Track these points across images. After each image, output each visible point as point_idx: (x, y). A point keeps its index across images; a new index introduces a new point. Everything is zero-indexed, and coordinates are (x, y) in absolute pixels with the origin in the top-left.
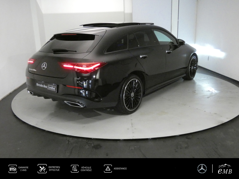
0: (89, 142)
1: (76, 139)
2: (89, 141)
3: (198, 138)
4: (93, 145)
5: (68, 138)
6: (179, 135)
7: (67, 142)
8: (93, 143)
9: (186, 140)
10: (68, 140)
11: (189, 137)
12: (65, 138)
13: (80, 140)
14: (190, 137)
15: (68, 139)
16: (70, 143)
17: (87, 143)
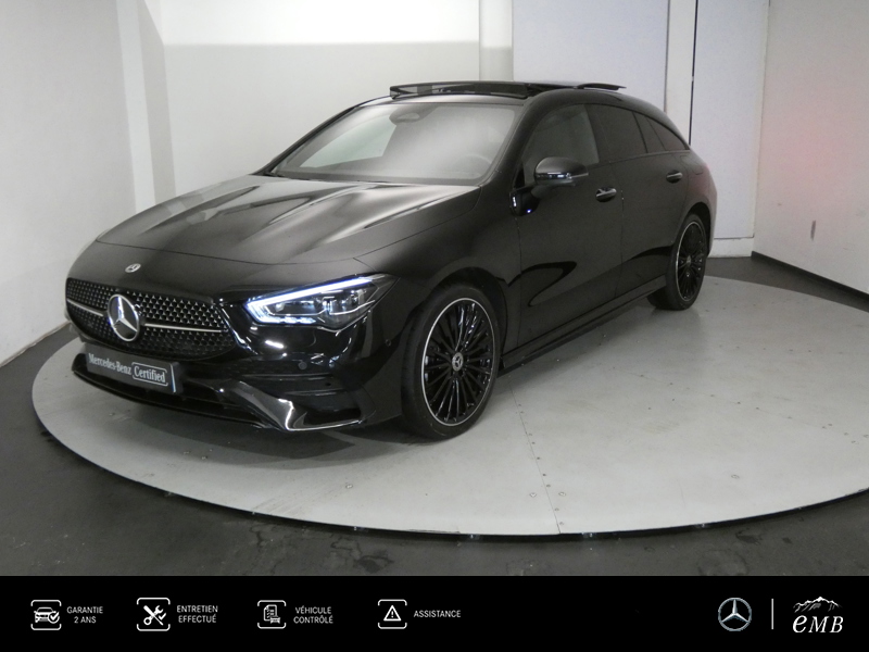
0: (343, 543)
1: (289, 531)
2: (341, 538)
3: (787, 540)
4: (356, 555)
5: (257, 526)
6: (706, 524)
7: (254, 541)
8: (358, 548)
9: (739, 545)
10: (258, 534)
11: (747, 534)
12: (245, 524)
13: (306, 533)
14: (754, 532)
15: (256, 529)
16: (263, 544)
17: (333, 546)
